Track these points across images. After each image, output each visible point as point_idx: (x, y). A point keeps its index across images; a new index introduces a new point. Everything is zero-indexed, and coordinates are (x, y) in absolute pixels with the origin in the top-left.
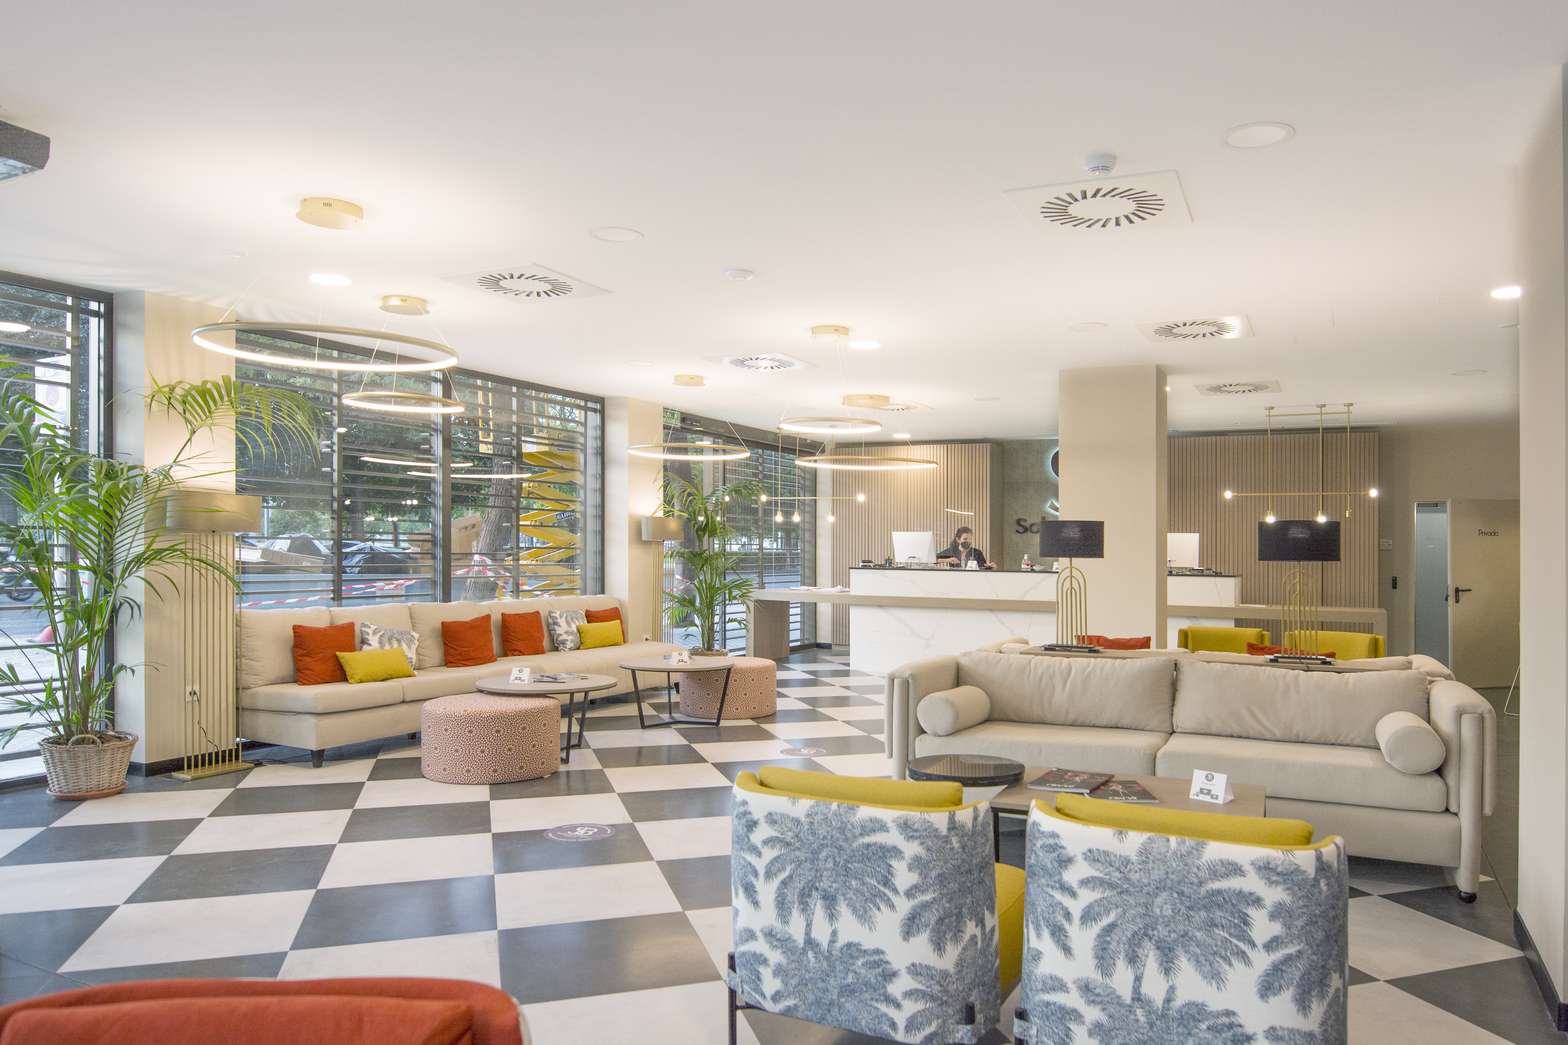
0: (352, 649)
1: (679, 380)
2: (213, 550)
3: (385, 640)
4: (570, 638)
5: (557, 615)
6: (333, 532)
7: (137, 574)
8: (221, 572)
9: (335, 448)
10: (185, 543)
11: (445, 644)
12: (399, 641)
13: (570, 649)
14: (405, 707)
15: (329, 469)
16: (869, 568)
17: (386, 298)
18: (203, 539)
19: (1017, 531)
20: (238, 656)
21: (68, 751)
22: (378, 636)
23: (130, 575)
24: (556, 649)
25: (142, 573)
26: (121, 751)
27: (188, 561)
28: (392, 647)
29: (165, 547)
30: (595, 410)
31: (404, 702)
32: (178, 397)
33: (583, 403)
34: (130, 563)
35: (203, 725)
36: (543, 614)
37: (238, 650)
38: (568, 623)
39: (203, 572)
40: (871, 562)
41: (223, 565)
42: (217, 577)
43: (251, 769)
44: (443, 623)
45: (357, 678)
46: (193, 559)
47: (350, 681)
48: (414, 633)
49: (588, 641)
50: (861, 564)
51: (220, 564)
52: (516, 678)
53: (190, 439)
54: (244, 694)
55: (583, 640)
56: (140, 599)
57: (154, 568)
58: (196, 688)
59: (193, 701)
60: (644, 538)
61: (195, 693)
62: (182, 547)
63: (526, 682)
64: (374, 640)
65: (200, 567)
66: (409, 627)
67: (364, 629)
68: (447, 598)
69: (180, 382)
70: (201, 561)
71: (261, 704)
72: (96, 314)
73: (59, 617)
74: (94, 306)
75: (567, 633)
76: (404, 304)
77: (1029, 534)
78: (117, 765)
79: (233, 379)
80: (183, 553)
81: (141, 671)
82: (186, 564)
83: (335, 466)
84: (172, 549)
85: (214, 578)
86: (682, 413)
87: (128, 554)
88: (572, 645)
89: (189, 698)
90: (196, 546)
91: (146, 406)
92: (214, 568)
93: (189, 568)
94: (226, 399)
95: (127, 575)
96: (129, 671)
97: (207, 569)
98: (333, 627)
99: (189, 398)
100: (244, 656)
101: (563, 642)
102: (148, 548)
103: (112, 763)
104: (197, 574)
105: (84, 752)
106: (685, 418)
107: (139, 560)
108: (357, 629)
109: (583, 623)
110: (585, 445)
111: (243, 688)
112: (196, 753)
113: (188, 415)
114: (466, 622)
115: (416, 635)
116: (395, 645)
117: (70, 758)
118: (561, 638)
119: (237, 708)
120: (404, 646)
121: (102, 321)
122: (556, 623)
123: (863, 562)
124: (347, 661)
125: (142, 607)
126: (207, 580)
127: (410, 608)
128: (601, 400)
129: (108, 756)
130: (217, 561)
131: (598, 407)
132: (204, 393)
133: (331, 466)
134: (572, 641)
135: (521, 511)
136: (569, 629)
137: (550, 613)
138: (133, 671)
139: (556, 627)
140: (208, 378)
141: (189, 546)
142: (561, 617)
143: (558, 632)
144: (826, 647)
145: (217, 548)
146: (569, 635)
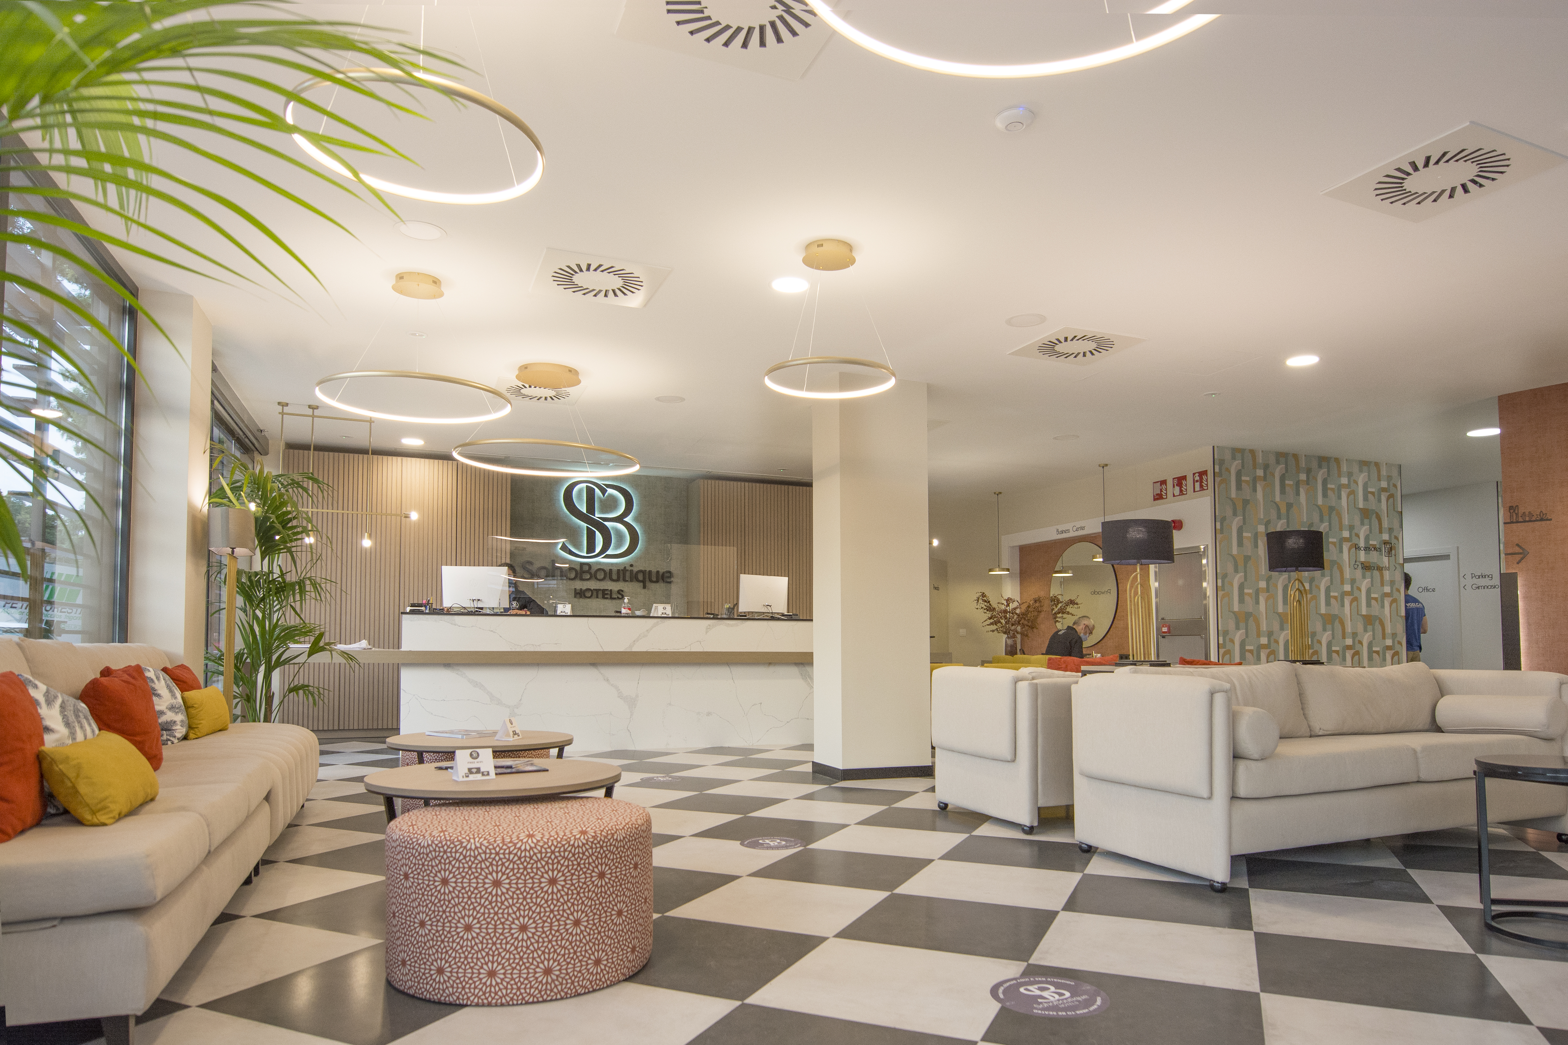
4: (177, 717)
13: (181, 740)
47: (99, 818)
49: (200, 724)
55: (193, 721)
77: (535, 580)
88: (181, 731)
101: (167, 727)
134: (180, 723)
142: (157, 677)
146: (177, 713)
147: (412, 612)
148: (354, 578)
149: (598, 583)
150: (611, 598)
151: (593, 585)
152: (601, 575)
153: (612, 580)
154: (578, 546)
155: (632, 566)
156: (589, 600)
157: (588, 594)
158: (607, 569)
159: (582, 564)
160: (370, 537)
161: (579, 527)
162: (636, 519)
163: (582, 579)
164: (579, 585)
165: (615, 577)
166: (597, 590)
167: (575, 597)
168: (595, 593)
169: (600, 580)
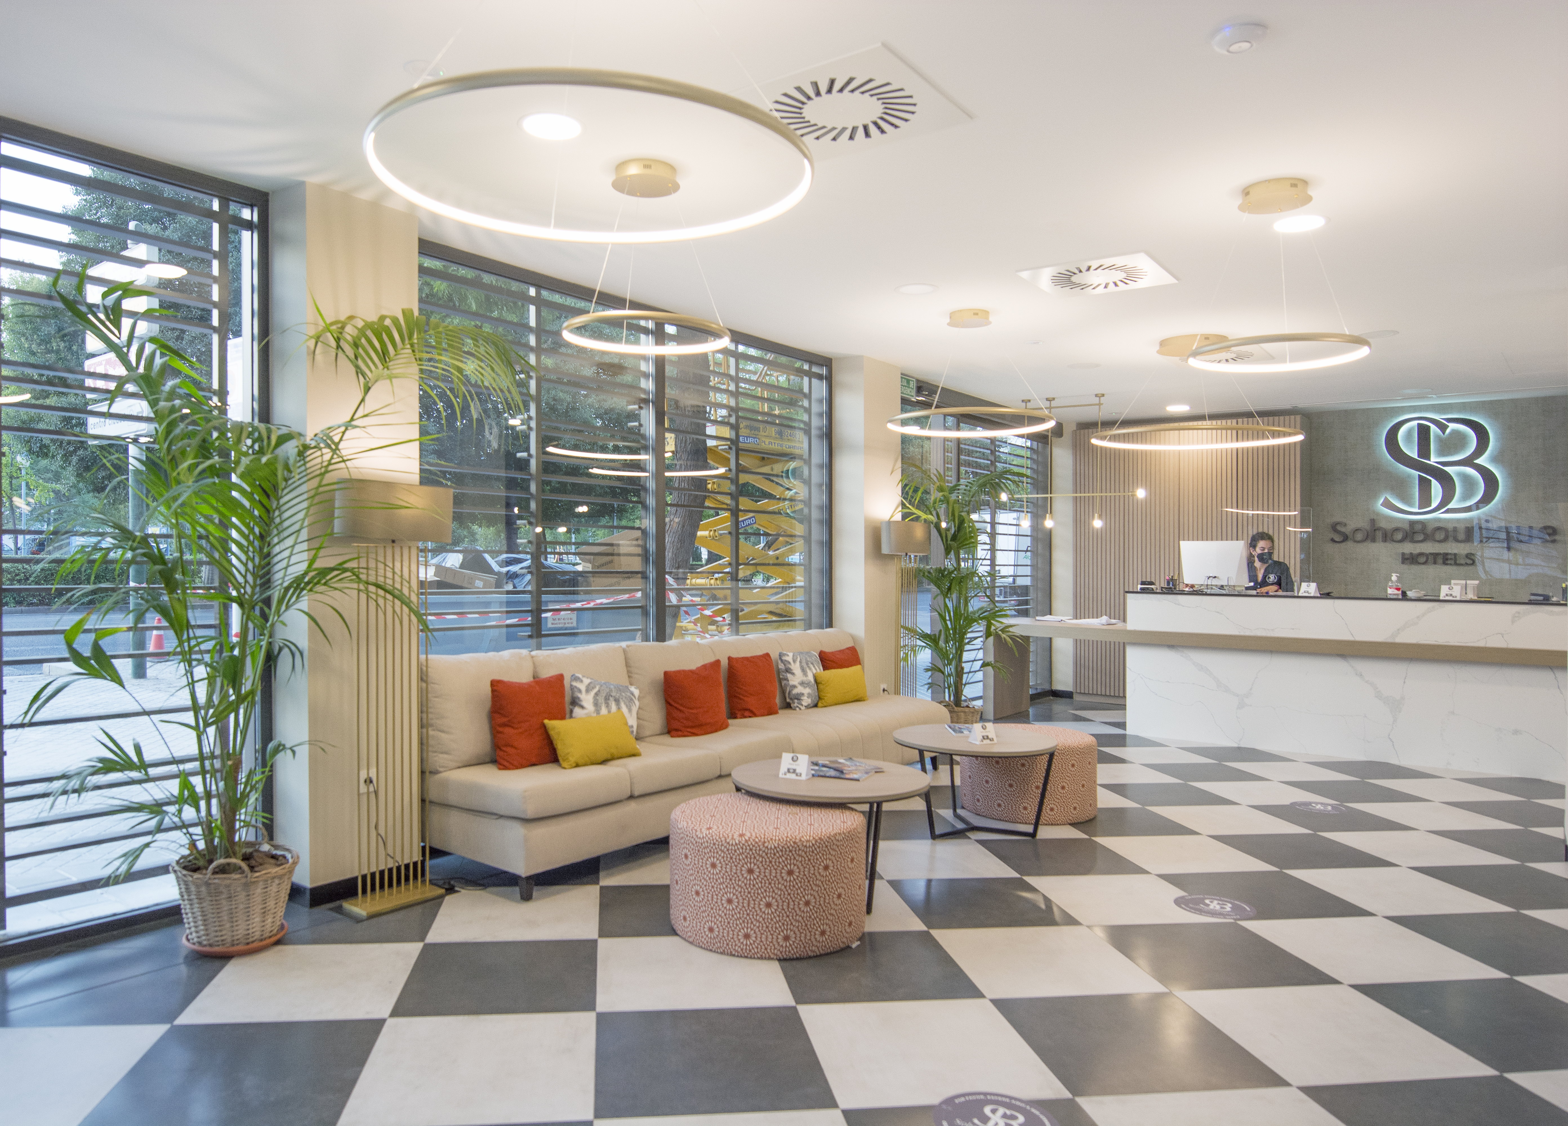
0: (561, 715)
1: (957, 319)
2: (393, 569)
3: (601, 700)
4: (807, 691)
5: (789, 658)
6: (530, 542)
7: (297, 606)
8: (403, 602)
9: (533, 424)
10: (358, 558)
11: (668, 703)
12: (617, 701)
13: (807, 707)
14: (633, 806)
15: (525, 454)
16: (1152, 592)
17: (621, 165)
18: (381, 551)
19: (1333, 540)
20: (422, 725)
21: (208, 884)
22: (593, 693)
23: (288, 607)
24: (788, 706)
25: (304, 603)
26: (277, 881)
27: (362, 587)
28: (609, 712)
29: (332, 565)
30: (820, 377)
31: (631, 797)
32: (349, 338)
33: (806, 367)
34: (287, 589)
35: (382, 831)
36: (774, 655)
37: (424, 716)
38: (803, 671)
39: (381, 602)
40: (1151, 583)
41: (406, 591)
42: (398, 609)
43: (442, 897)
44: (666, 673)
45: (572, 760)
46: (368, 583)
47: (564, 764)
48: (632, 689)
49: (829, 696)
50: (1140, 586)
51: (401, 591)
52: (789, 771)
53: (363, 400)
54: (432, 780)
55: (822, 694)
56: (303, 643)
57: (319, 597)
58: (373, 774)
59: (368, 793)
60: (885, 550)
61: (371, 782)
62: (353, 564)
63: (804, 777)
64: (587, 700)
65: (377, 595)
66: (625, 681)
67: (574, 684)
68: (661, 636)
69: (351, 318)
70: (378, 586)
71: (453, 799)
72: (249, 225)
73: (200, 672)
74: (246, 214)
75: (802, 684)
76: (647, 171)
77: (1349, 544)
78: (271, 903)
79: (416, 313)
80: (354, 574)
81: (303, 752)
82: (359, 590)
83: (533, 450)
84: (340, 568)
85: (394, 611)
86: (918, 381)
87: (285, 576)
88: (809, 701)
89: (363, 789)
90: (372, 564)
91: (308, 354)
92: (394, 596)
93: (363, 596)
94: (407, 342)
95: (283, 608)
96: (289, 752)
97: (385, 598)
98: (538, 681)
99: (363, 340)
100: (432, 725)
101: (798, 697)
102: (310, 566)
103: (264, 902)
104: (372, 605)
105: (228, 886)
106: (922, 387)
107: (298, 585)
108: (567, 682)
109: (818, 669)
110: (808, 424)
111: (431, 772)
112: (373, 869)
113: (360, 363)
114: (691, 671)
115: (636, 692)
116: (614, 707)
117: (209, 894)
118: (795, 691)
119: (423, 801)
120: (624, 709)
121: (256, 236)
122: (788, 670)
123: (1143, 583)
124: (559, 733)
125: (306, 654)
126: (385, 614)
127: (624, 651)
128: (826, 362)
129: (259, 891)
130: (398, 586)
131: (824, 371)
132: (378, 329)
133: (527, 449)
134: (809, 695)
135: (740, 513)
136: (805, 679)
137: (781, 655)
138: (294, 752)
139: (789, 675)
140: (385, 313)
141: (363, 564)
142: (794, 661)
143: (791, 683)
144: (1066, 695)
145: (398, 565)
146: (805, 687)
147: (1143, 591)
148: (1135, 550)
149: (1437, 545)
150: (1456, 564)
151: (1429, 548)
152: (1440, 535)
153: (1456, 540)
154: (1406, 499)
155: (1487, 521)
156: (1423, 567)
157: (1422, 560)
158: (1450, 526)
159: (1412, 523)
160: (1100, 517)
161: (1409, 476)
162: (1496, 459)
163: (1413, 541)
164: (1409, 548)
165: (1461, 536)
166: (1435, 555)
167: (1403, 563)
168: (1431, 558)
169: (1440, 541)
